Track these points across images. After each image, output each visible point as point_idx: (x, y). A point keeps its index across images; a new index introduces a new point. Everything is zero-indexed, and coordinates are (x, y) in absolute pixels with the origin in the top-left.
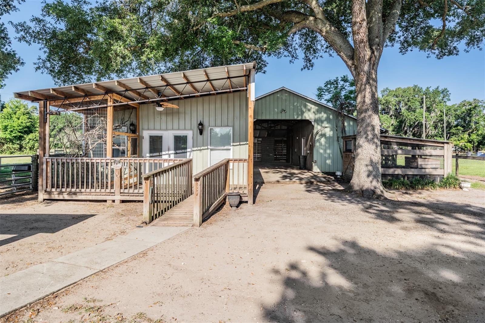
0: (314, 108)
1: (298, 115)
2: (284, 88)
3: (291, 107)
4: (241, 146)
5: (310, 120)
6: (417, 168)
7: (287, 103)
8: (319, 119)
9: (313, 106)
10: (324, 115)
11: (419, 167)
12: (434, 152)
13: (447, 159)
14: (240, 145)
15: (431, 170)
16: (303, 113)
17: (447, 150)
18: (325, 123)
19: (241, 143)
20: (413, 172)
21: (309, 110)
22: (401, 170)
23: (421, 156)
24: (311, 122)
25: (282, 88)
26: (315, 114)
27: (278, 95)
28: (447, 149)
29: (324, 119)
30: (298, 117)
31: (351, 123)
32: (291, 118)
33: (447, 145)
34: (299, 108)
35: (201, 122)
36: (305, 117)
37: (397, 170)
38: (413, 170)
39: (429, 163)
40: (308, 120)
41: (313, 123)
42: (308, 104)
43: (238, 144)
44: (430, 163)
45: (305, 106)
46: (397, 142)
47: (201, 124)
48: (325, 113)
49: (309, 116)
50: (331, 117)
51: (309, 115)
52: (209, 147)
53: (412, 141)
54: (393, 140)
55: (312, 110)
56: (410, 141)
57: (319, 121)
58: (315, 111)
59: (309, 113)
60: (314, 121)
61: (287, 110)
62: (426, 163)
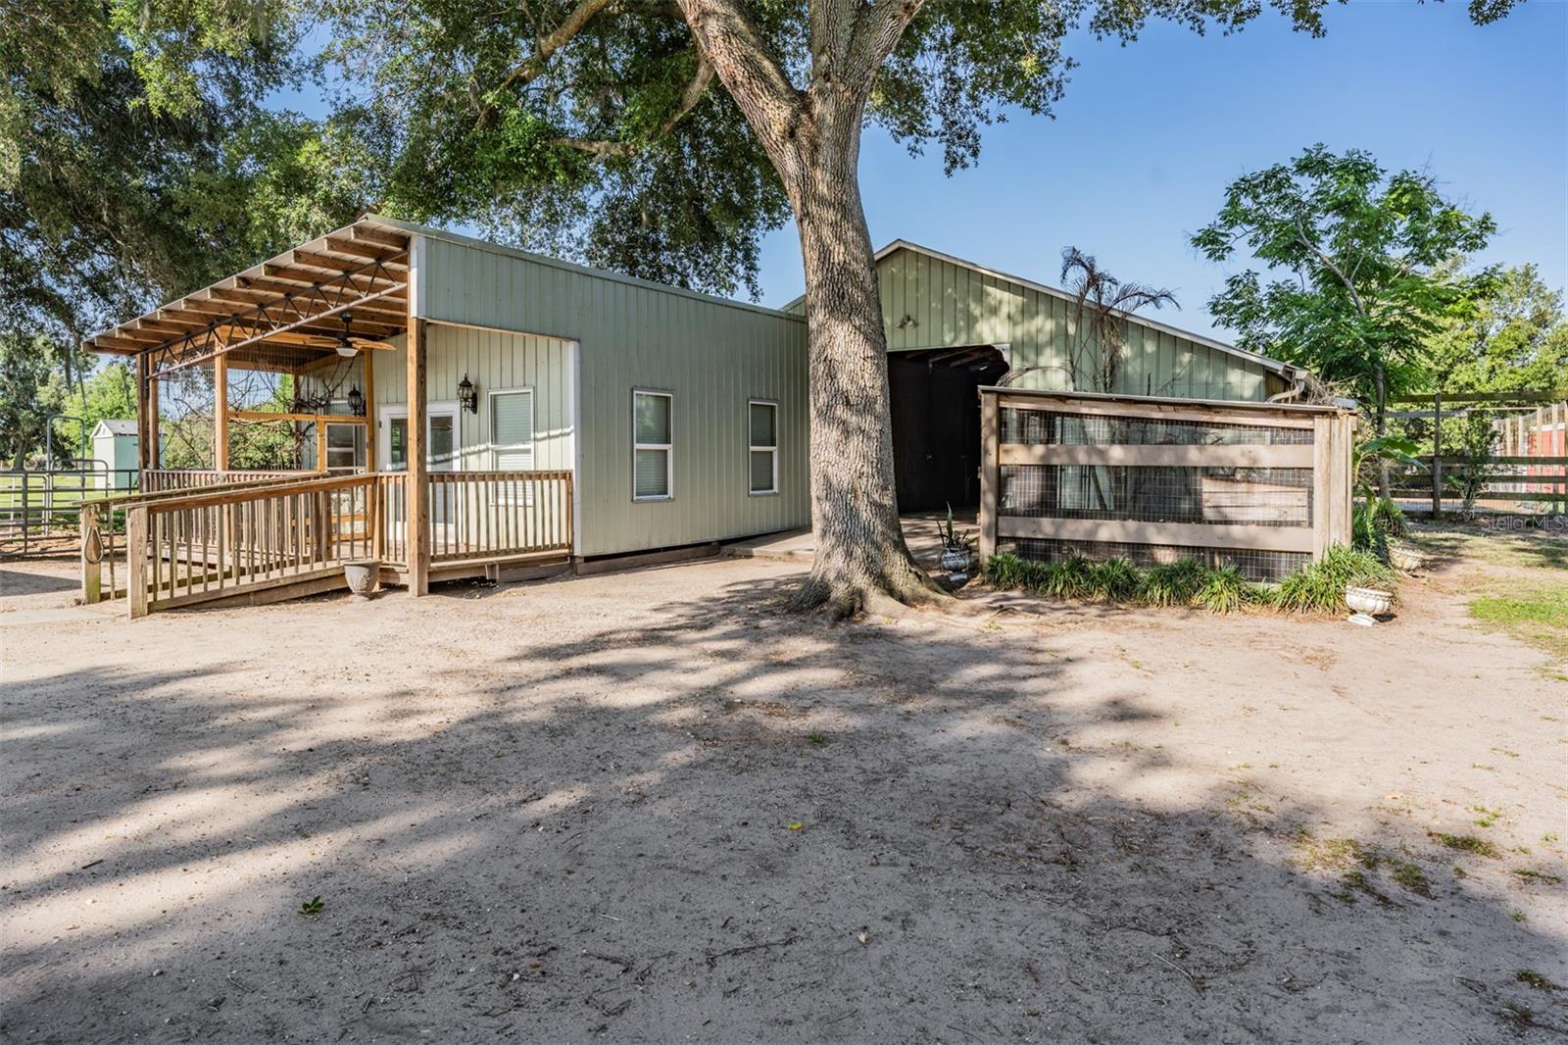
0: (1009, 301)
1: (956, 330)
2: (902, 245)
3: (933, 305)
4: (552, 441)
5: (997, 347)
6: (1196, 516)
7: (923, 290)
8: (1026, 339)
9: (1006, 296)
10: (1043, 325)
11: (1208, 513)
12: (1268, 455)
13: (1328, 482)
14: (549, 437)
15: (1253, 528)
16: (971, 321)
17: (1325, 445)
18: (1048, 352)
19: (552, 433)
20: (1175, 535)
21: (994, 311)
22: (1123, 526)
23: (1209, 472)
24: (998, 354)
25: (896, 246)
26: (1015, 324)
27: (894, 270)
28: (1325, 441)
29: (1043, 338)
30: (955, 339)
31: (1150, 347)
32: (935, 345)
33: (1326, 421)
34: (960, 305)
35: (466, 379)
36: (980, 336)
37: (1101, 524)
38: (1172, 526)
39: (1256, 499)
40: (989, 348)
41: (1006, 357)
42: (990, 289)
43: (545, 434)
44: (1255, 502)
45: (981, 296)
46: (1109, 417)
47: (466, 384)
48: (1051, 315)
49: (993, 332)
50: (1072, 329)
51: (992, 330)
52: (490, 445)
53: (1171, 408)
54: (1091, 407)
55: (1004, 310)
56: (1161, 410)
57: (1027, 346)
58: (1013, 310)
59: (994, 321)
60: (1012, 348)
61: (923, 319)
62: (1242, 499)
